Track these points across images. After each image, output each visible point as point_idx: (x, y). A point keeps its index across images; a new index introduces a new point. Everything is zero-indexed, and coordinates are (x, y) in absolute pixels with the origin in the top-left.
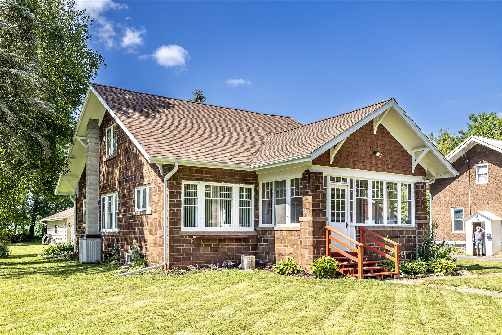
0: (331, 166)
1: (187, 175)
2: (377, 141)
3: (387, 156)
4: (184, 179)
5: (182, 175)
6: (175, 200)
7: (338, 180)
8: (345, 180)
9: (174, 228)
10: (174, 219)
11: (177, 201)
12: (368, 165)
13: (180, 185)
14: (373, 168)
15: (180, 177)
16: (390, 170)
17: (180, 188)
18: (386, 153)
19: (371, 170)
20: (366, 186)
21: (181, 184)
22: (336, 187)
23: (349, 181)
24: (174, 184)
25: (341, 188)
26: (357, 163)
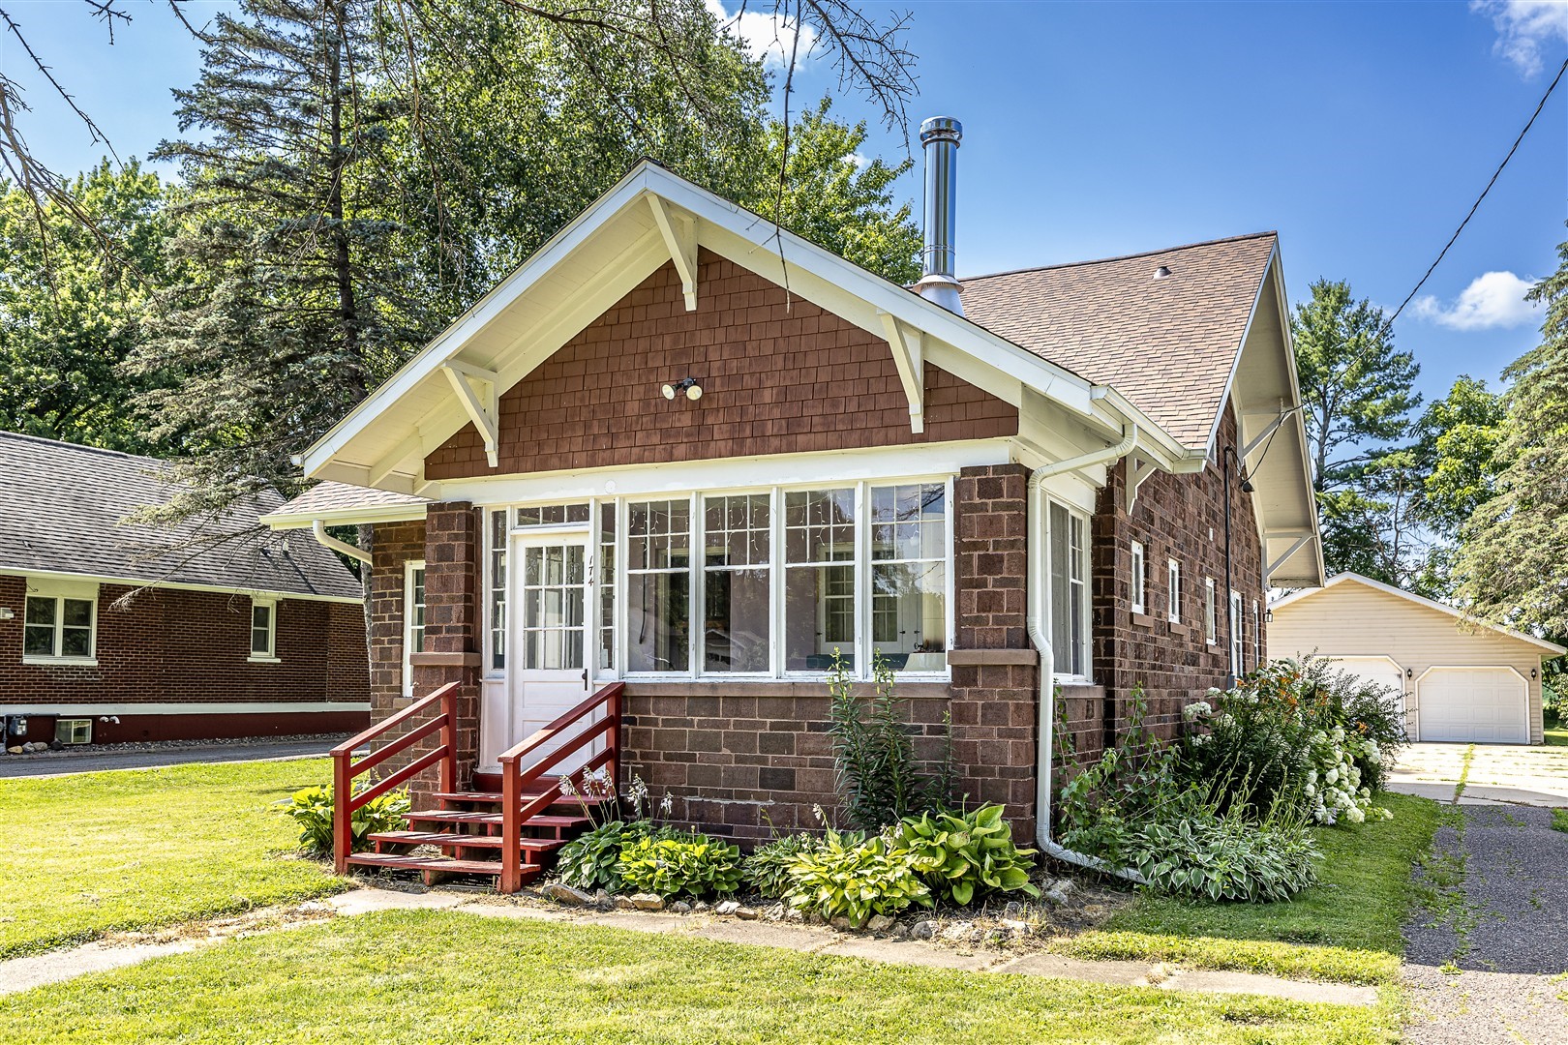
0: (496, 471)
1: (414, 546)
2: (704, 338)
3: (755, 385)
4: (406, 557)
5: (403, 548)
6: (387, 615)
7: (553, 515)
8: (579, 513)
9: (382, 689)
10: (383, 666)
11: (391, 618)
12: (656, 439)
13: (400, 576)
14: (681, 449)
15: (397, 554)
16: (775, 442)
17: (401, 584)
18: (752, 374)
19: (671, 459)
20: (681, 524)
21: (402, 571)
22: (545, 543)
23: (596, 515)
24: (383, 572)
25: (565, 542)
26: (604, 443)
